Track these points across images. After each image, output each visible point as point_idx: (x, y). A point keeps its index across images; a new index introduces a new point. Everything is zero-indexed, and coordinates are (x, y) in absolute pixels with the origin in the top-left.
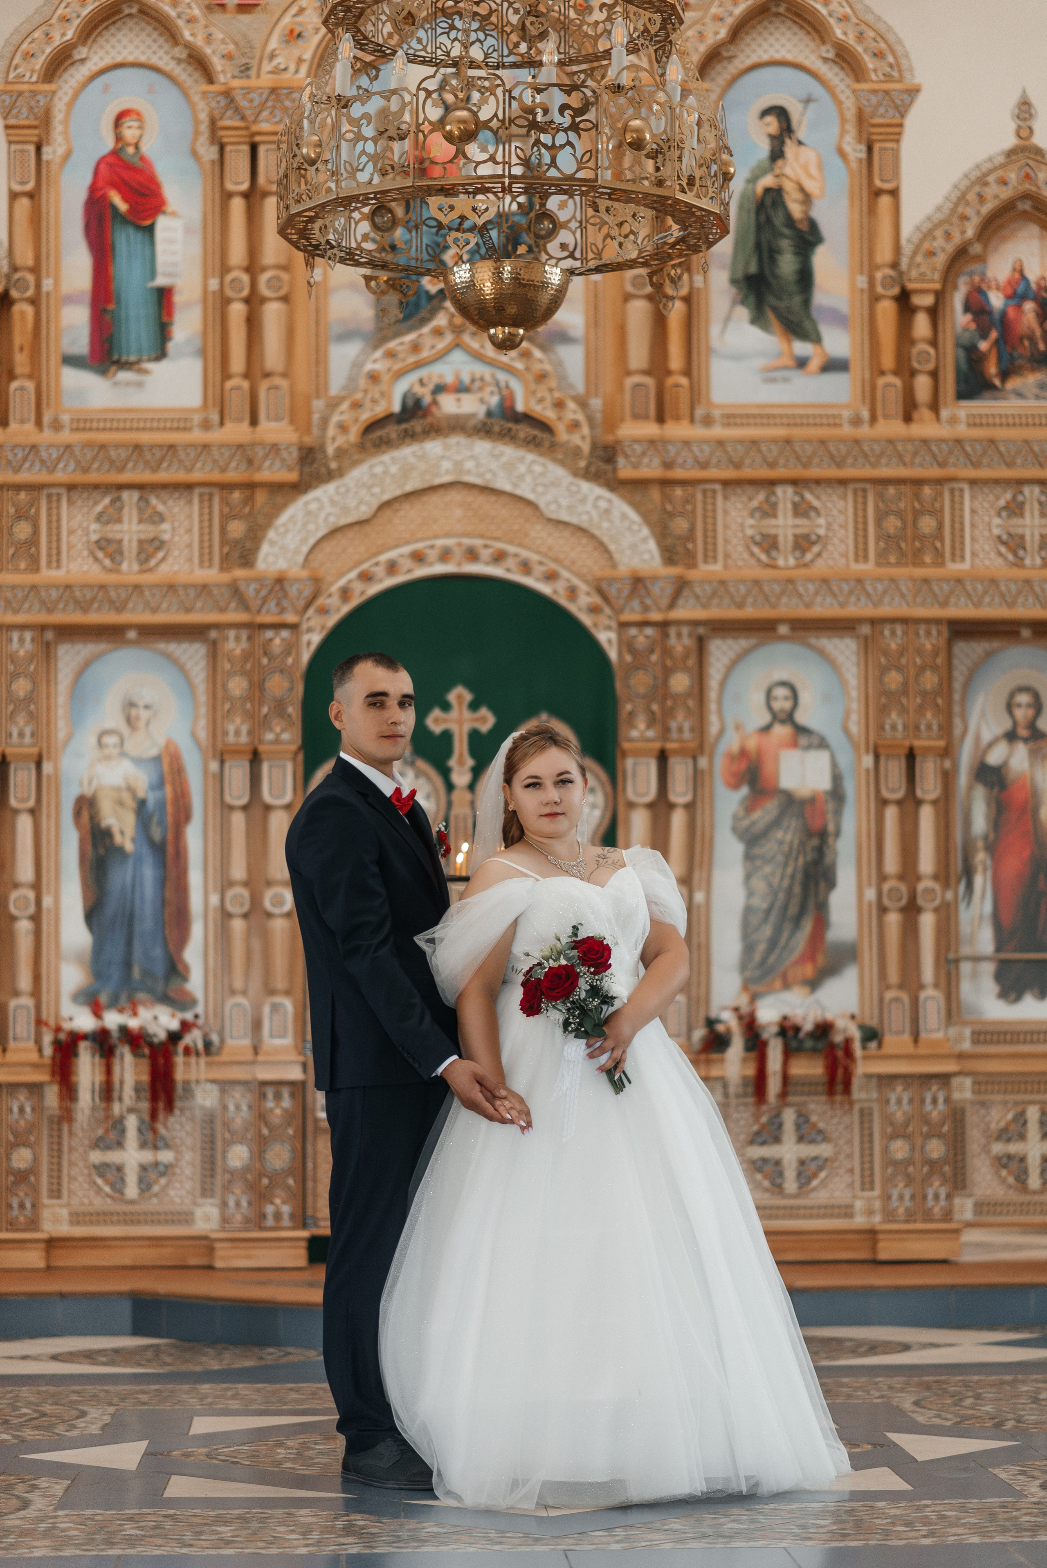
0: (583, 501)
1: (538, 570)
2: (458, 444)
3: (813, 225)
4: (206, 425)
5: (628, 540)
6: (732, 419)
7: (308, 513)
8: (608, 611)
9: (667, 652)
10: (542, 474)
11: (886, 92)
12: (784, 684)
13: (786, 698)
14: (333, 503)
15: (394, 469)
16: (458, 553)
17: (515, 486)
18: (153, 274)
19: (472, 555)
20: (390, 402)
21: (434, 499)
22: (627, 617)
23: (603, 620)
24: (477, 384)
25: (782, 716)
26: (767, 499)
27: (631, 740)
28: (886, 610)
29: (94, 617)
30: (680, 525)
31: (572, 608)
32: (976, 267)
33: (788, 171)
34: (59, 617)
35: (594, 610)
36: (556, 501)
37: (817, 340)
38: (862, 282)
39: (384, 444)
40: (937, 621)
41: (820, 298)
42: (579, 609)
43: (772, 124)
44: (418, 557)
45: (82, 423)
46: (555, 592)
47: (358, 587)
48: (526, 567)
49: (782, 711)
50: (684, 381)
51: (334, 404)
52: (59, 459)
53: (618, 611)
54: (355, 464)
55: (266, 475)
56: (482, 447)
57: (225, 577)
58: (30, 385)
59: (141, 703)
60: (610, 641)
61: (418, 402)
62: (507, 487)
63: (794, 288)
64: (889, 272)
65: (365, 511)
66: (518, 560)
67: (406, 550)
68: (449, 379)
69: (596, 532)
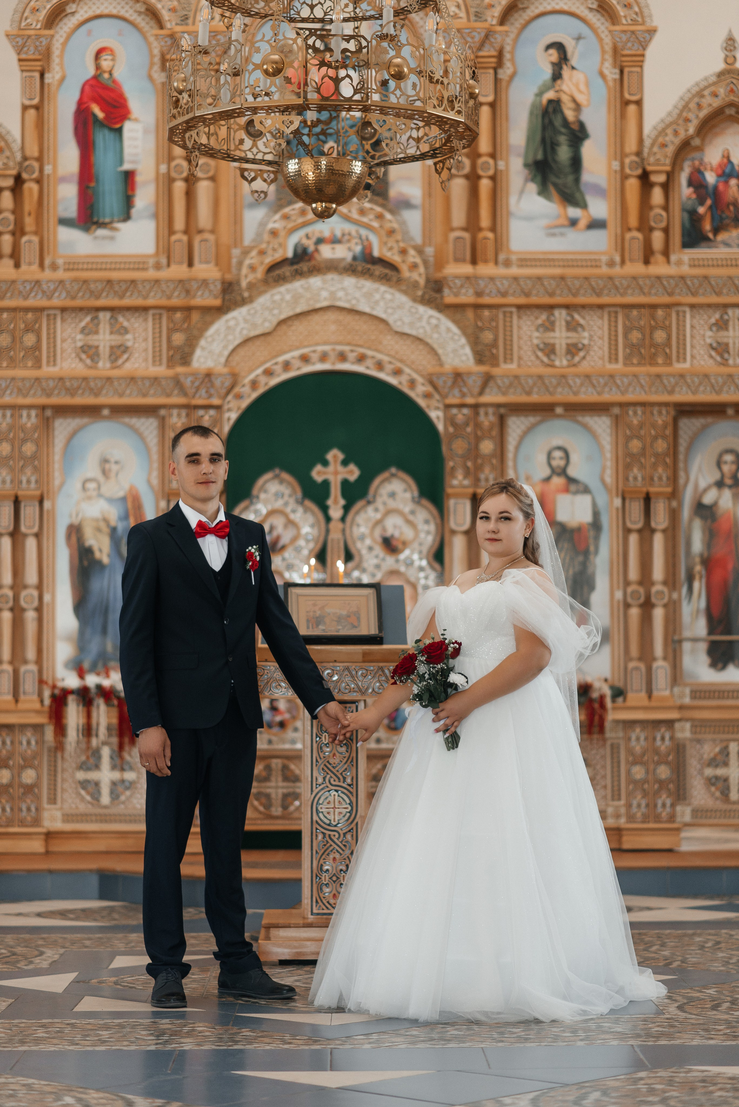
0: (420, 319)
1: (389, 367)
2: (332, 279)
3: (582, 126)
4: (158, 267)
5: (451, 346)
6: (524, 262)
7: (228, 328)
8: (437, 396)
9: (478, 425)
10: (391, 301)
11: (633, 32)
12: (560, 448)
13: (561, 458)
14: (246, 321)
15: (288, 297)
16: (332, 356)
17: (373, 308)
18: (121, 162)
19: (342, 357)
20: (285, 250)
21: (316, 318)
22: (450, 400)
23: (434, 403)
24: (346, 238)
25: (559, 471)
26: (548, 319)
27: (453, 487)
28: (630, 397)
29: (79, 400)
30: (488, 336)
31: (412, 394)
32: (696, 155)
33: (564, 87)
34: (55, 400)
35: (427, 396)
36: (400, 319)
37: (584, 206)
38: (616, 165)
39: (281, 280)
40: (666, 404)
41: (586, 177)
42: (417, 395)
43: (554, 55)
44: (305, 359)
45: (71, 266)
46: (400, 383)
47: (263, 380)
48: (380, 366)
49: (559, 467)
50: (490, 235)
51: (246, 252)
52: (55, 290)
53: (444, 397)
54: (261, 293)
55: (198, 301)
56: (350, 282)
57: (170, 373)
58: (35, 239)
59: (112, 460)
60: (438, 418)
61: (305, 251)
62: (367, 310)
63: (568, 170)
64: (634, 158)
65: (268, 327)
66: (375, 361)
67: (297, 353)
68: (327, 234)
69: (429, 341)
